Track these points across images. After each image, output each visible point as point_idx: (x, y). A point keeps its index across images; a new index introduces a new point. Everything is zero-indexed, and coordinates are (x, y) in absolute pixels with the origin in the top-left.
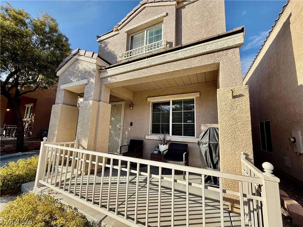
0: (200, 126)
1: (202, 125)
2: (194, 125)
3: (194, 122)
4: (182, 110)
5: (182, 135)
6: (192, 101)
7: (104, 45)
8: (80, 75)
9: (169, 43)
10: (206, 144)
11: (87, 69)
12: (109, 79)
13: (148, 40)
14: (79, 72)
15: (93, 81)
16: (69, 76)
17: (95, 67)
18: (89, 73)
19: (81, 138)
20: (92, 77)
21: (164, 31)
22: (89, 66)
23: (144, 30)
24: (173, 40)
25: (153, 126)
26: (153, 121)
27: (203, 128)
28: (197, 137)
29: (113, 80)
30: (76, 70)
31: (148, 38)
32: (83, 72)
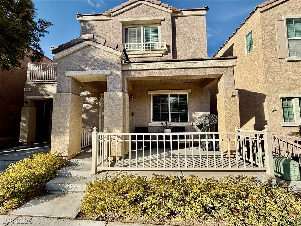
0: (191, 114)
1: (193, 113)
2: (187, 113)
3: (187, 111)
4: (178, 102)
5: (179, 121)
6: (185, 96)
7: (89, 27)
8: (96, 63)
9: (167, 46)
10: (208, 124)
11: (107, 59)
12: (133, 73)
13: (144, 37)
14: (95, 60)
15: (118, 73)
16: (78, 62)
17: (119, 59)
18: (112, 64)
19: (112, 127)
20: (116, 68)
21: (162, 34)
22: (110, 57)
23: (140, 26)
24: (170, 44)
25: (154, 115)
26: (154, 111)
27: (193, 115)
28: (190, 122)
29: (137, 75)
30: (89, 58)
31: (144, 35)
32: (102, 62)
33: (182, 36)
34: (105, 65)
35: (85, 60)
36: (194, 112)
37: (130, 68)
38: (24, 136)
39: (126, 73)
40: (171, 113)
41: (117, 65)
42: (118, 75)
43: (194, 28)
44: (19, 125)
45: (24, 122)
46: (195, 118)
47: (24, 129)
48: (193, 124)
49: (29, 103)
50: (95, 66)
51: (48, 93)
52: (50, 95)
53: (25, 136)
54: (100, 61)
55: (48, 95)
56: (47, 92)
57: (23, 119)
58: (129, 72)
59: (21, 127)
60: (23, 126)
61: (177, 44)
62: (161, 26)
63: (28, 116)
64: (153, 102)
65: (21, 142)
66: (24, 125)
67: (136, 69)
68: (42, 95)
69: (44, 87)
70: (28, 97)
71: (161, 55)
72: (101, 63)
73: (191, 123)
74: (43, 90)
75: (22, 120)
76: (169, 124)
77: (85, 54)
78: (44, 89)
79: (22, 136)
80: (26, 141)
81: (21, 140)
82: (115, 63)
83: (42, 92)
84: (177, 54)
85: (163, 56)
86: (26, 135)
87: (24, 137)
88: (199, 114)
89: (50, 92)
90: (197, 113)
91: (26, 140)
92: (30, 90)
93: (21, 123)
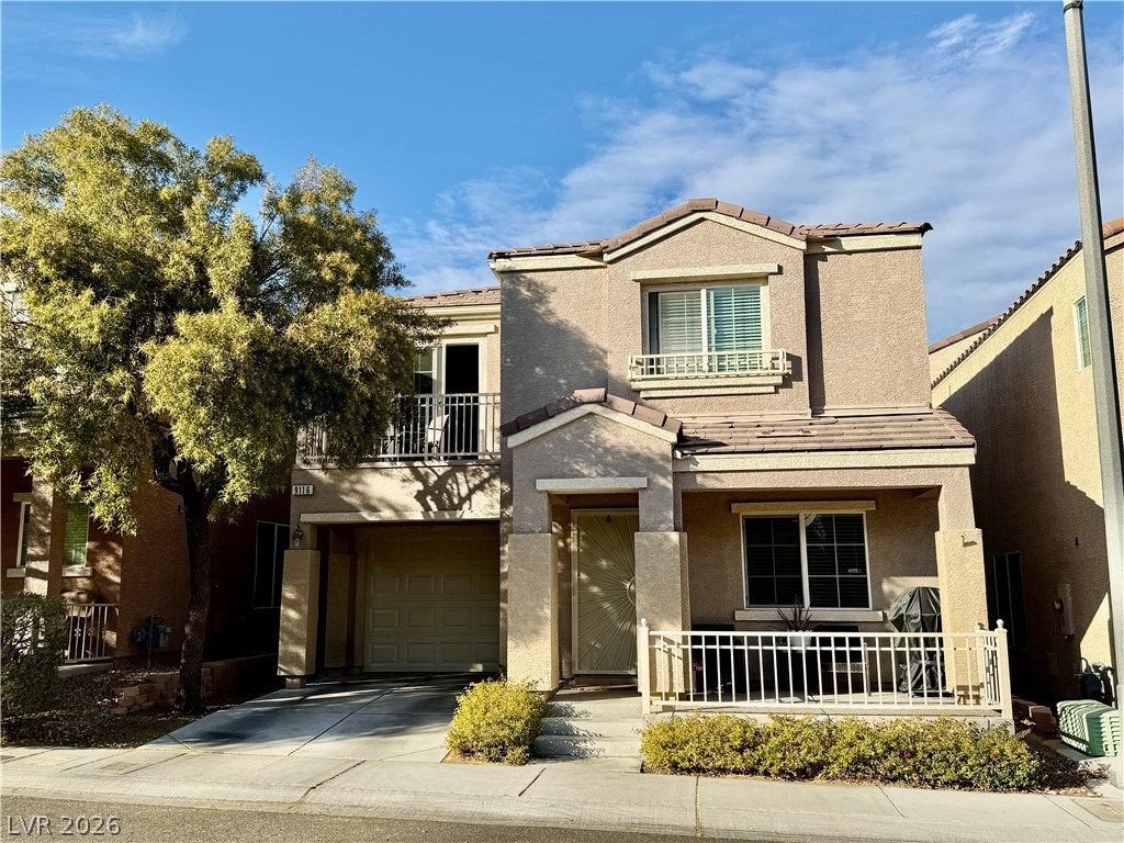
1: (885, 580)
2: (866, 579)
3: (864, 572)
4: (833, 543)
5: (837, 606)
6: (857, 520)
7: (528, 294)
8: (609, 458)
9: (789, 357)
10: (916, 618)
11: (637, 449)
12: (699, 478)
13: (713, 321)
14: (607, 450)
15: (667, 483)
16: (564, 456)
17: (668, 450)
18: (649, 460)
19: (657, 620)
20: (662, 472)
21: (772, 317)
22: (645, 443)
23: (697, 287)
24: (802, 352)
25: (751, 583)
26: (750, 571)
27: (886, 587)
28: (876, 609)
29: (711, 483)
30: (592, 444)
31: (713, 315)
32: (625, 455)
33: (842, 320)
34: (633, 462)
35: (581, 449)
36: (887, 577)
37: (692, 468)
38: (294, 653)
39: (682, 477)
40: (810, 579)
41: (661, 463)
42: (665, 488)
43: (881, 292)
44: (275, 615)
45: (293, 605)
46: (892, 593)
47: (295, 630)
48: (884, 615)
49: (308, 537)
50: (606, 465)
51: (374, 503)
52: (381, 508)
53: (297, 656)
54: (619, 452)
55: (374, 510)
56: (370, 498)
57: (288, 593)
58: (691, 475)
59: (283, 623)
60: (288, 619)
61: (824, 346)
62: (767, 287)
63: (307, 581)
64: (749, 541)
65: (282, 673)
66: (293, 614)
67: (710, 469)
68: (352, 509)
69: (359, 481)
70: (305, 518)
71: (772, 389)
72: (623, 458)
73: (880, 613)
74: (357, 492)
75: (286, 599)
76: (804, 614)
77: (581, 437)
78: (359, 487)
79: (286, 653)
80: (298, 672)
81: (281, 669)
82: (657, 458)
83: (353, 500)
84: (825, 379)
85: (776, 392)
86: (302, 652)
87: (295, 659)
88: (902, 583)
89: (381, 500)
90: (898, 580)
91: (301, 668)
92: (311, 492)
93: (282, 608)
